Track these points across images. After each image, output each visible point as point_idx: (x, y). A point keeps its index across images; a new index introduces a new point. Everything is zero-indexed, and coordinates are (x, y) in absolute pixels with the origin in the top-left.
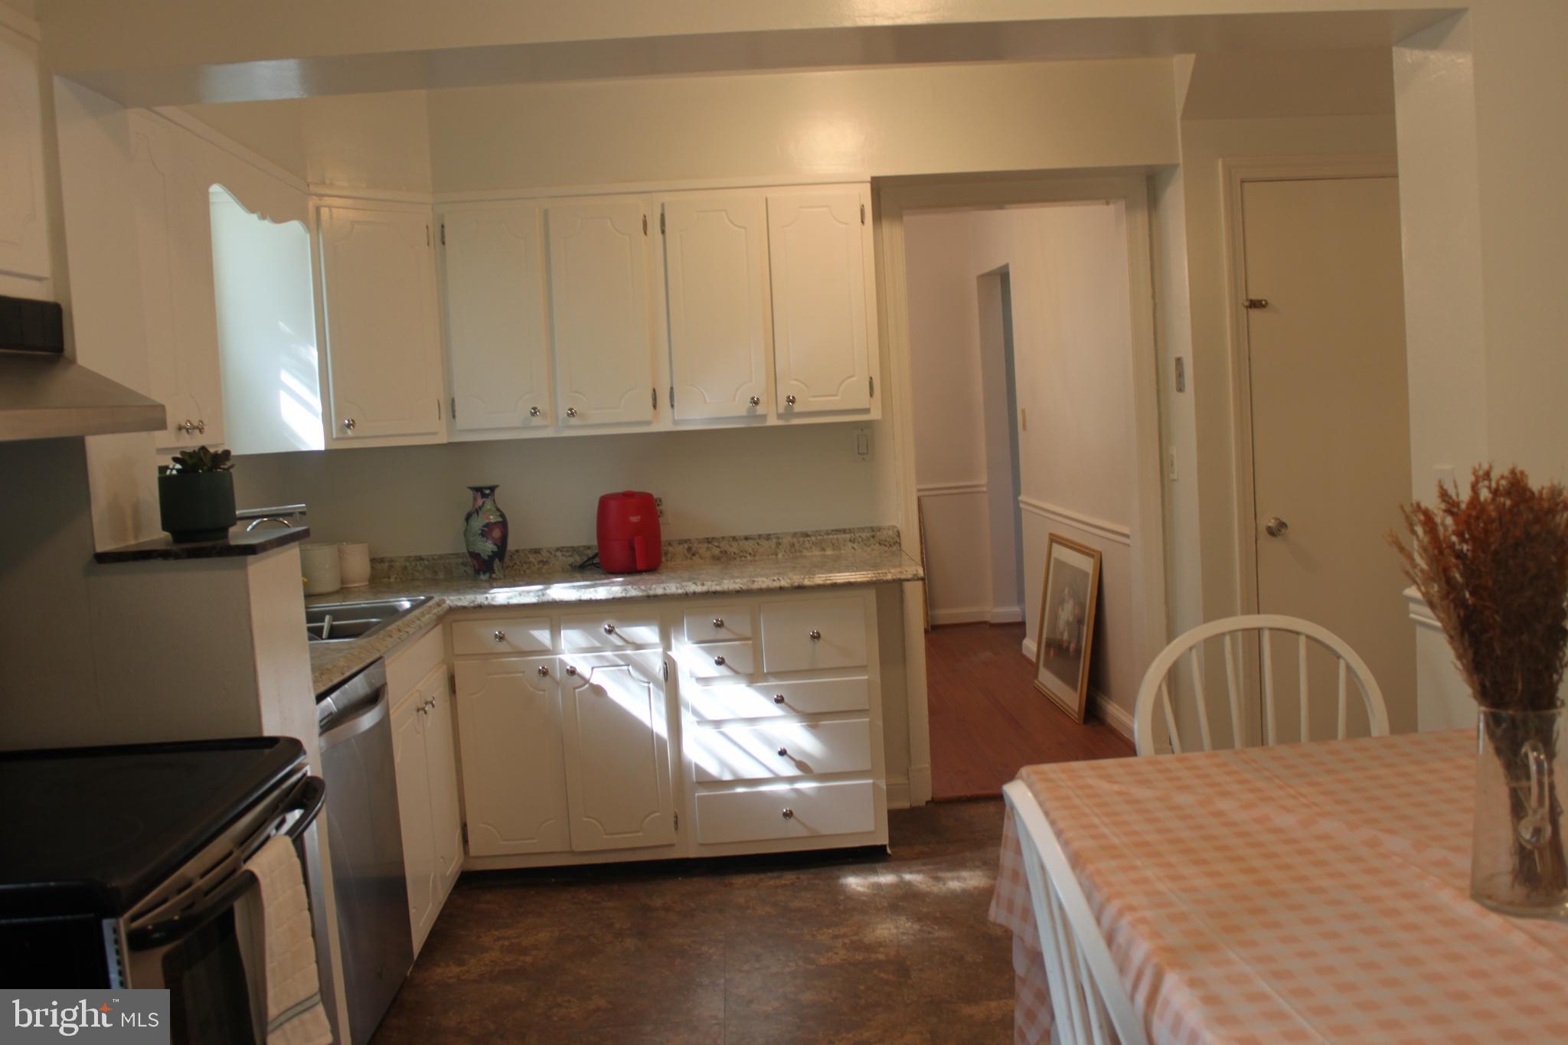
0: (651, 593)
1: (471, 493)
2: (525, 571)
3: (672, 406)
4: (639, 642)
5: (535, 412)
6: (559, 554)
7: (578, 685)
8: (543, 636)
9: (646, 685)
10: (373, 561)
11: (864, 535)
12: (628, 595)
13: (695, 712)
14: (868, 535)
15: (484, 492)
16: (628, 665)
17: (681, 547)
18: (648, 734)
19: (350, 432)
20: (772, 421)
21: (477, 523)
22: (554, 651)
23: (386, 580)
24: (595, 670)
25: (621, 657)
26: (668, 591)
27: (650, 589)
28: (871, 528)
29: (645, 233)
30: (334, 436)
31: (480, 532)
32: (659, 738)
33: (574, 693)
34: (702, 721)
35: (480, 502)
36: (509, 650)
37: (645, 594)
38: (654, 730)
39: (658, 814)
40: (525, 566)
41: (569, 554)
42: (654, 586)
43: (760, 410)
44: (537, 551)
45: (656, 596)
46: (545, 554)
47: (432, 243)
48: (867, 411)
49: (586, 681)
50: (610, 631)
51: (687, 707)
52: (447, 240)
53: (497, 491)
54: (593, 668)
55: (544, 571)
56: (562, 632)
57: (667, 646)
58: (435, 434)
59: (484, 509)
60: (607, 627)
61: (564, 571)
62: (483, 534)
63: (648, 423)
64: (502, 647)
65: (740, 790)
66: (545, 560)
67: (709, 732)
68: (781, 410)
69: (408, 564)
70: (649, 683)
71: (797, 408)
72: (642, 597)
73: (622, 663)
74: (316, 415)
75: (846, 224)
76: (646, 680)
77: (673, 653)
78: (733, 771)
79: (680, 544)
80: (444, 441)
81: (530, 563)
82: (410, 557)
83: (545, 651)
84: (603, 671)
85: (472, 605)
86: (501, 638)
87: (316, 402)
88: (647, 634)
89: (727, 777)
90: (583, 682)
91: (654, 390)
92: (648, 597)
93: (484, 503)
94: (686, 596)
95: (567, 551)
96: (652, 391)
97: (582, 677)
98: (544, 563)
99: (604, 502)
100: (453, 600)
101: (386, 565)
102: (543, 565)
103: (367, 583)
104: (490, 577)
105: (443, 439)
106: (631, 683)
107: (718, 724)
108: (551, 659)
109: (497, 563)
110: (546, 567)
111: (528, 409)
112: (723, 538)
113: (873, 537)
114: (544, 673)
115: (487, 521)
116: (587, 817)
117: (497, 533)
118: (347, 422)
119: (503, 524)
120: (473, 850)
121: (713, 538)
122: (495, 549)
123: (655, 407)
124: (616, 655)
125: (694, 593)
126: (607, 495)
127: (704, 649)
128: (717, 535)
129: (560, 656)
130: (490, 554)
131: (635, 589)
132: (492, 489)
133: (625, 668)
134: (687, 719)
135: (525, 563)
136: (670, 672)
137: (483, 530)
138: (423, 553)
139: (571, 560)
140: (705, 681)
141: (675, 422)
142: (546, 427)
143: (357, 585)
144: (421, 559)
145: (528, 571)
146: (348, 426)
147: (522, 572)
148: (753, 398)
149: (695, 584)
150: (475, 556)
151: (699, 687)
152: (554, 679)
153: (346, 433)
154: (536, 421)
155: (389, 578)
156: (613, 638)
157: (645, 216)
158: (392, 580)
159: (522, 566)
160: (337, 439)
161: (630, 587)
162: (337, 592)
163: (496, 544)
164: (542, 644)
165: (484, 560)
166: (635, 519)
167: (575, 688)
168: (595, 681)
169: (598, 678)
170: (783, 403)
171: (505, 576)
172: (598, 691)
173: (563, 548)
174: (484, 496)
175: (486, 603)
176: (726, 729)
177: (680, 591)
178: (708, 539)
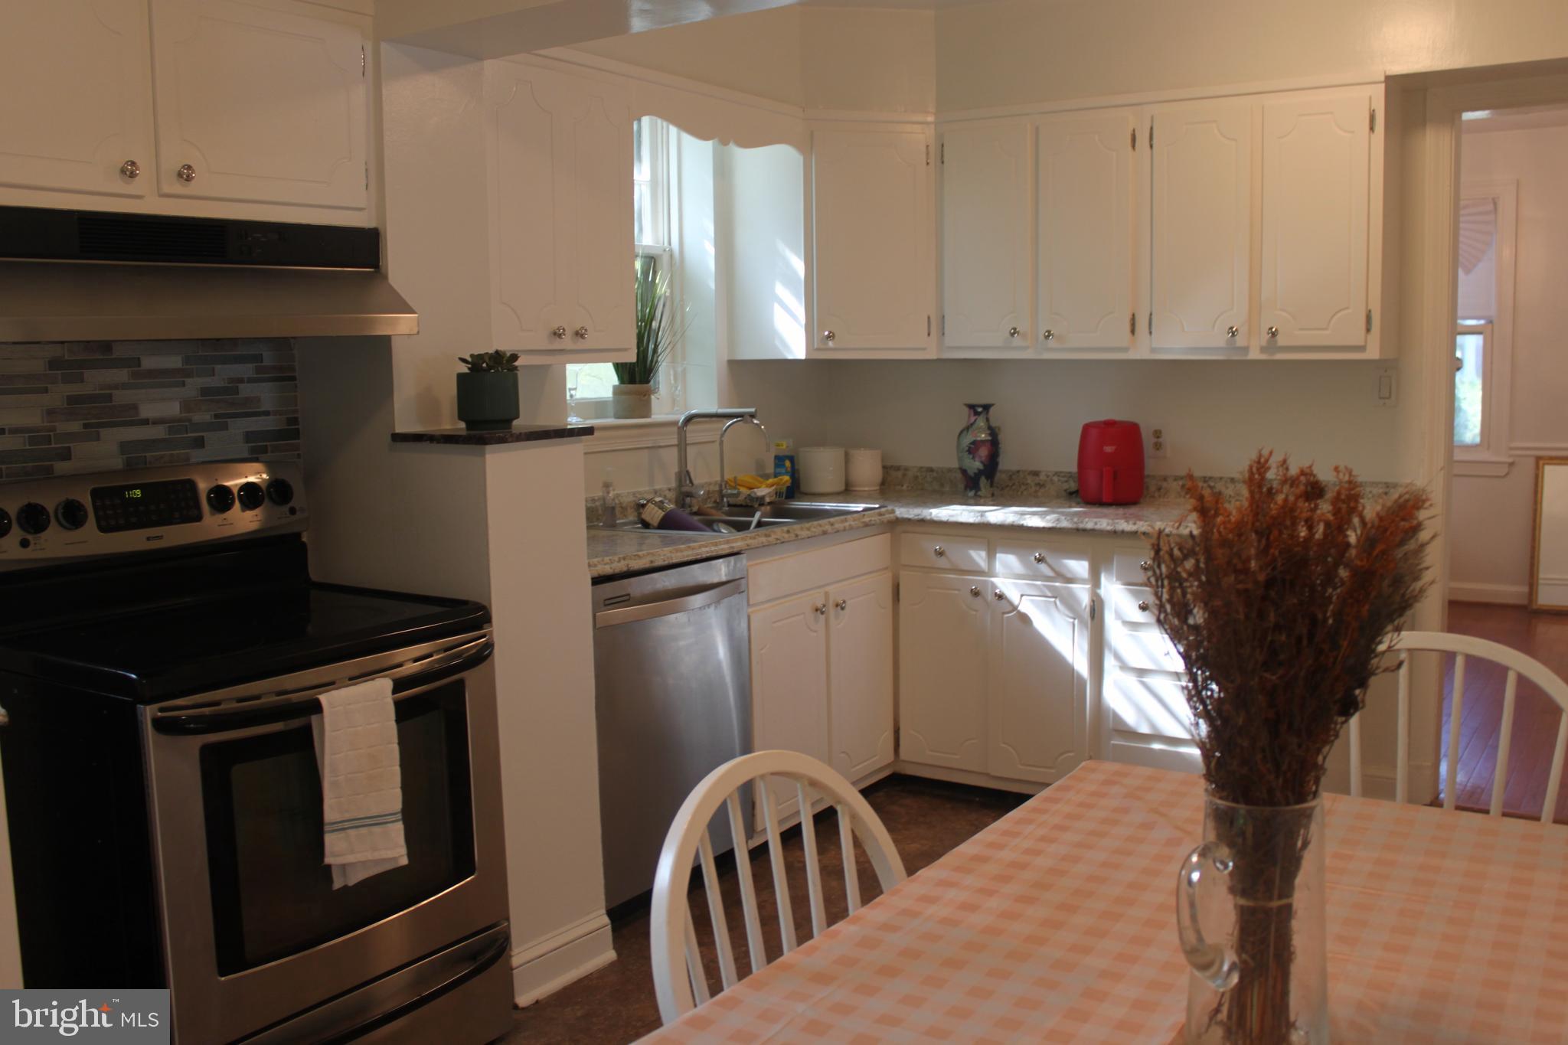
0: (1081, 526)
1: (966, 410)
2: (1022, 492)
3: (1151, 333)
4: (1069, 575)
5: (1014, 332)
6: (1055, 479)
7: (1007, 610)
8: (979, 557)
9: (1072, 620)
10: (884, 467)
11: (1375, 491)
12: (1058, 526)
13: (1117, 657)
14: (1381, 491)
15: (980, 410)
16: (1056, 597)
17: (1175, 483)
18: (1069, 670)
19: (831, 344)
20: (1254, 355)
21: (968, 439)
22: (990, 573)
23: (899, 487)
24: (1024, 597)
25: (1049, 588)
26: (1098, 527)
27: (1082, 522)
28: (1386, 483)
29: (1133, 146)
30: (815, 347)
31: (967, 448)
32: (1080, 677)
33: (1002, 617)
34: (1124, 667)
35: (973, 419)
36: (948, 566)
37: (1074, 526)
38: (1075, 668)
39: (1071, 754)
40: (1023, 487)
41: (1065, 479)
42: (1087, 520)
43: (1240, 341)
44: (1036, 474)
45: (1084, 530)
46: (1042, 477)
47: (932, 161)
48: (1362, 349)
49: (1015, 608)
50: (1040, 560)
51: (1110, 648)
52: (945, 160)
53: (992, 410)
54: (1022, 596)
55: (1040, 494)
56: (998, 555)
57: (1095, 582)
58: (924, 349)
59: (974, 427)
60: (1037, 554)
61: (1058, 497)
62: (970, 451)
63: (1126, 350)
64: (942, 562)
65: (1157, 746)
66: (1041, 483)
67: (1131, 681)
68: (1264, 343)
69: (919, 474)
70: (1075, 619)
71: (1281, 341)
72: (1071, 529)
73: (1050, 594)
74: (800, 324)
75: (1352, 132)
76: (1071, 615)
77: (1102, 592)
78: (1153, 725)
79: (1175, 480)
80: (934, 357)
81: (1027, 484)
82: (922, 468)
83: (981, 573)
84: (1032, 600)
85: (916, 517)
86: (940, 554)
87: (800, 311)
88: (1079, 567)
89: (1144, 729)
90: (1011, 609)
91: (1133, 315)
92: (1078, 530)
93: (975, 421)
94: (1114, 533)
95: (1063, 477)
96: (1131, 316)
97: (1010, 603)
98: (1041, 485)
99: (1087, 428)
100: (903, 512)
101: (900, 474)
102: (1040, 488)
103: (878, 488)
104: (976, 495)
105: (932, 355)
106: (1056, 614)
107: (1141, 672)
108: (986, 581)
109: (983, 481)
110: (1042, 490)
111: (1008, 328)
112: (1221, 478)
113: (1386, 493)
114: (976, 593)
115: (974, 439)
116: (1004, 743)
117: (983, 452)
118: (826, 333)
119: (994, 443)
120: (904, 754)
121: (1211, 478)
122: (981, 467)
123: (1133, 332)
124: (1044, 585)
125: (1123, 532)
126: (1091, 423)
127: (1130, 591)
128: (1217, 474)
129: (993, 580)
130: (976, 471)
131: (1068, 520)
132: (987, 408)
133: (1053, 600)
134: (1109, 662)
135: (1023, 484)
136: (1097, 610)
137: (970, 448)
138: (934, 465)
139: (1066, 486)
140: (1134, 626)
141: (1153, 350)
142: (1026, 348)
143: (866, 489)
144: (931, 470)
145: (1025, 493)
146: (828, 337)
147: (1019, 493)
148: (1231, 328)
149: (1127, 522)
150: (964, 472)
151: (1126, 630)
152: (985, 601)
153: (827, 344)
154: (1017, 341)
155: (902, 486)
156: (1043, 567)
157: (1134, 130)
158: (905, 487)
159: (1020, 487)
160: (818, 349)
161: (1063, 518)
162: (838, 494)
163: (982, 462)
164: (977, 564)
165: (971, 477)
166: (1109, 449)
167: (1004, 613)
168: (1022, 608)
169: (1026, 607)
170: (1265, 337)
171: (993, 495)
172: (1025, 619)
173: (1061, 472)
174: (977, 413)
175: (929, 518)
176: (1149, 680)
177: (1109, 528)
178: (1205, 477)
